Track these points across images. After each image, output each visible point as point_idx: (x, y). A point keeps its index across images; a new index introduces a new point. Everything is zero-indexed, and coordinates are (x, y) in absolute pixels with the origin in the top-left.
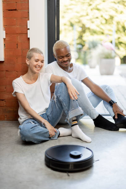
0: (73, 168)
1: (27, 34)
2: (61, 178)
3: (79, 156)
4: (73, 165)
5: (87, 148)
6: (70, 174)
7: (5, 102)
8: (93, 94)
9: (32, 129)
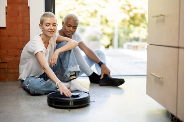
0: (72, 105)
1: (27, 3)
2: (63, 112)
3: (78, 96)
4: (72, 102)
5: (83, 92)
6: (70, 110)
7: (7, 65)
8: (87, 57)
9: (40, 83)
